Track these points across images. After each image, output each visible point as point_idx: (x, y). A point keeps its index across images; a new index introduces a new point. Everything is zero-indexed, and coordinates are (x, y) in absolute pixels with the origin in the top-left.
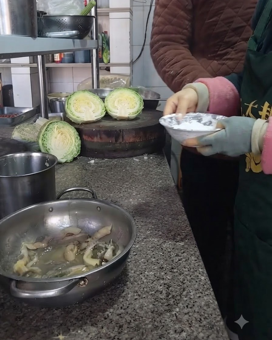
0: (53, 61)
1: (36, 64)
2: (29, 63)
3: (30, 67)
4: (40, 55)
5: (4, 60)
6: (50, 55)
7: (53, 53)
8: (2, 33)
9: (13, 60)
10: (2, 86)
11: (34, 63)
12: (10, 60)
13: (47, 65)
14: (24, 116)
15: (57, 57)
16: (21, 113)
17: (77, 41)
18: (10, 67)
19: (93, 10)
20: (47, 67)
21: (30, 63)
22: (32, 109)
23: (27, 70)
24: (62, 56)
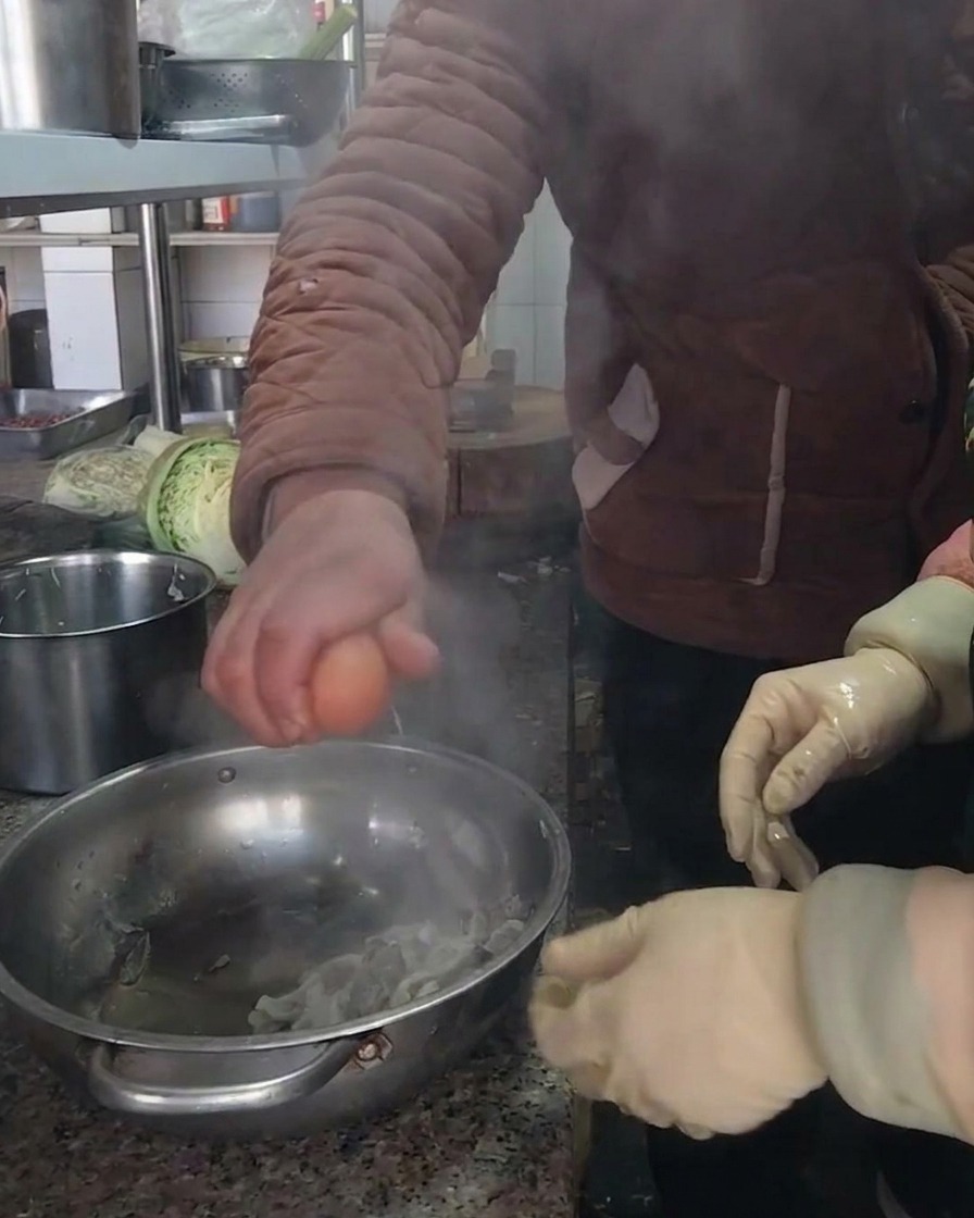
0: (200, 226)
1: (136, 236)
2: (109, 231)
3: (114, 247)
4: (149, 203)
5: (15, 222)
6: (189, 203)
7: (197, 196)
8: (8, 123)
9: (51, 222)
10: (10, 313)
11: (127, 230)
12: (38, 219)
13: (177, 239)
14: (91, 423)
15: (213, 210)
16: (82, 409)
17: (290, 152)
18: (39, 247)
19: (347, 41)
20: (177, 247)
21: (113, 233)
22: (120, 396)
23: (103, 257)
24: (234, 209)
